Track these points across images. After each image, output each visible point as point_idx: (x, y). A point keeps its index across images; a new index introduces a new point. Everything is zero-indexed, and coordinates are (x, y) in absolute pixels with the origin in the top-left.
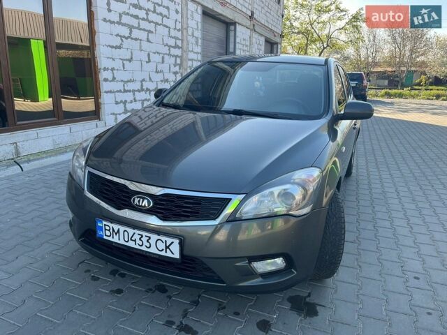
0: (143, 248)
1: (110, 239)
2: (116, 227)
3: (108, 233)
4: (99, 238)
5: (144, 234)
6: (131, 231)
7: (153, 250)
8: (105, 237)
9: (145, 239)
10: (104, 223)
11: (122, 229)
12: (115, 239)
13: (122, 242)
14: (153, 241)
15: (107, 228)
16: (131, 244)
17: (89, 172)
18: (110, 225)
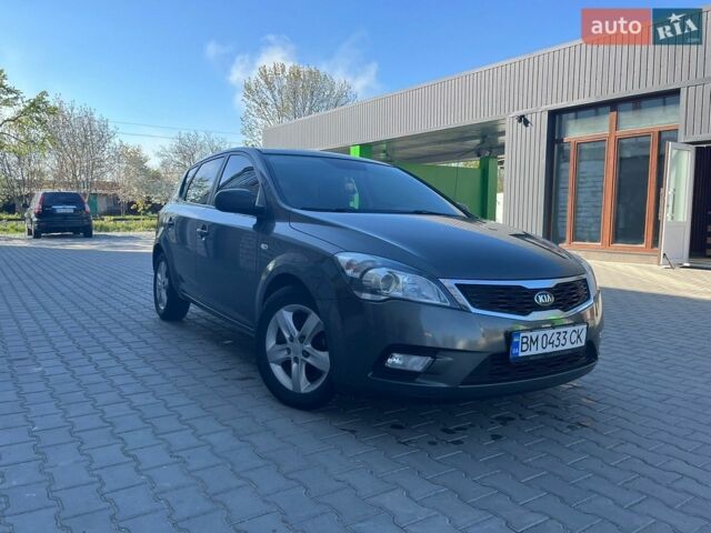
0: (560, 348)
1: (528, 353)
2: (534, 335)
3: (525, 347)
4: (514, 359)
5: (561, 330)
6: (549, 332)
7: (569, 346)
8: (521, 354)
9: (561, 338)
10: (522, 335)
11: (541, 333)
12: (534, 351)
13: (541, 351)
14: (568, 336)
15: (525, 340)
16: (550, 349)
17: (458, 285)
18: (528, 334)
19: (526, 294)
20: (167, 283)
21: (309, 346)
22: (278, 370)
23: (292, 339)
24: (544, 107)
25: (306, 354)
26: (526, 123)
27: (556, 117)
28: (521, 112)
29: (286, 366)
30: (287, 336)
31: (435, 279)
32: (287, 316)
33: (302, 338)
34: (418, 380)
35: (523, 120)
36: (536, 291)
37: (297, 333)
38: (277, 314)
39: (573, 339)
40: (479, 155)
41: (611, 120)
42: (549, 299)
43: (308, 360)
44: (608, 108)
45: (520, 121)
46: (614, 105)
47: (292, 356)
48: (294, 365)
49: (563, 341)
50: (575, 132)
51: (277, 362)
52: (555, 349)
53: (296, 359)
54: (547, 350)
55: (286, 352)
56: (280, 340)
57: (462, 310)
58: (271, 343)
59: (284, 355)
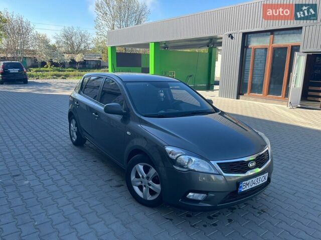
0: (258, 184)
1: (245, 189)
2: (248, 182)
3: (244, 187)
4: (240, 192)
5: (258, 177)
6: (253, 179)
7: (261, 183)
8: (242, 190)
9: (258, 180)
10: (243, 183)
11: (250, 180)
12: (248, 188)
13: (250, 187)
14: (261, 179)
15: (244, 185)
16: (254, 186)
17: (218, 164)
18: (246, 182)
19: (245, 164)
20: (76, 130)
21: (151, 181)
22: (137, 189)
23: (143, 177)
24: (241, 31)
25: (150, 185)
26: (232, 38)
27: (245, 35)
28: (230, 33)
29: (141, 188)
30: (141, 176)
31: (208, 161)
32: (141, 167)
33: (148, 178)
34: (200, 203)
35: (231, 36)
36: (249, 162)
37: (145, 175)
38: (136, 166)
39: (262, 179)
40: (208, 46)
41: (270, 39)
42: (254, 164)
43: (151, 187)
44: (270, 33)
45: (229, 37)
46: (272, 32)
47: (143, 184)
48: (144, 188)
49: (259, 182)
50: (254, 43)
51: (136, 186)
52: (256, 185)
53: (145, 186)
54: (253, 187)
55: (140, 183)
56: (137, 176)
57: (220, 174)
58: (133, 177)
59: (139, 183)
